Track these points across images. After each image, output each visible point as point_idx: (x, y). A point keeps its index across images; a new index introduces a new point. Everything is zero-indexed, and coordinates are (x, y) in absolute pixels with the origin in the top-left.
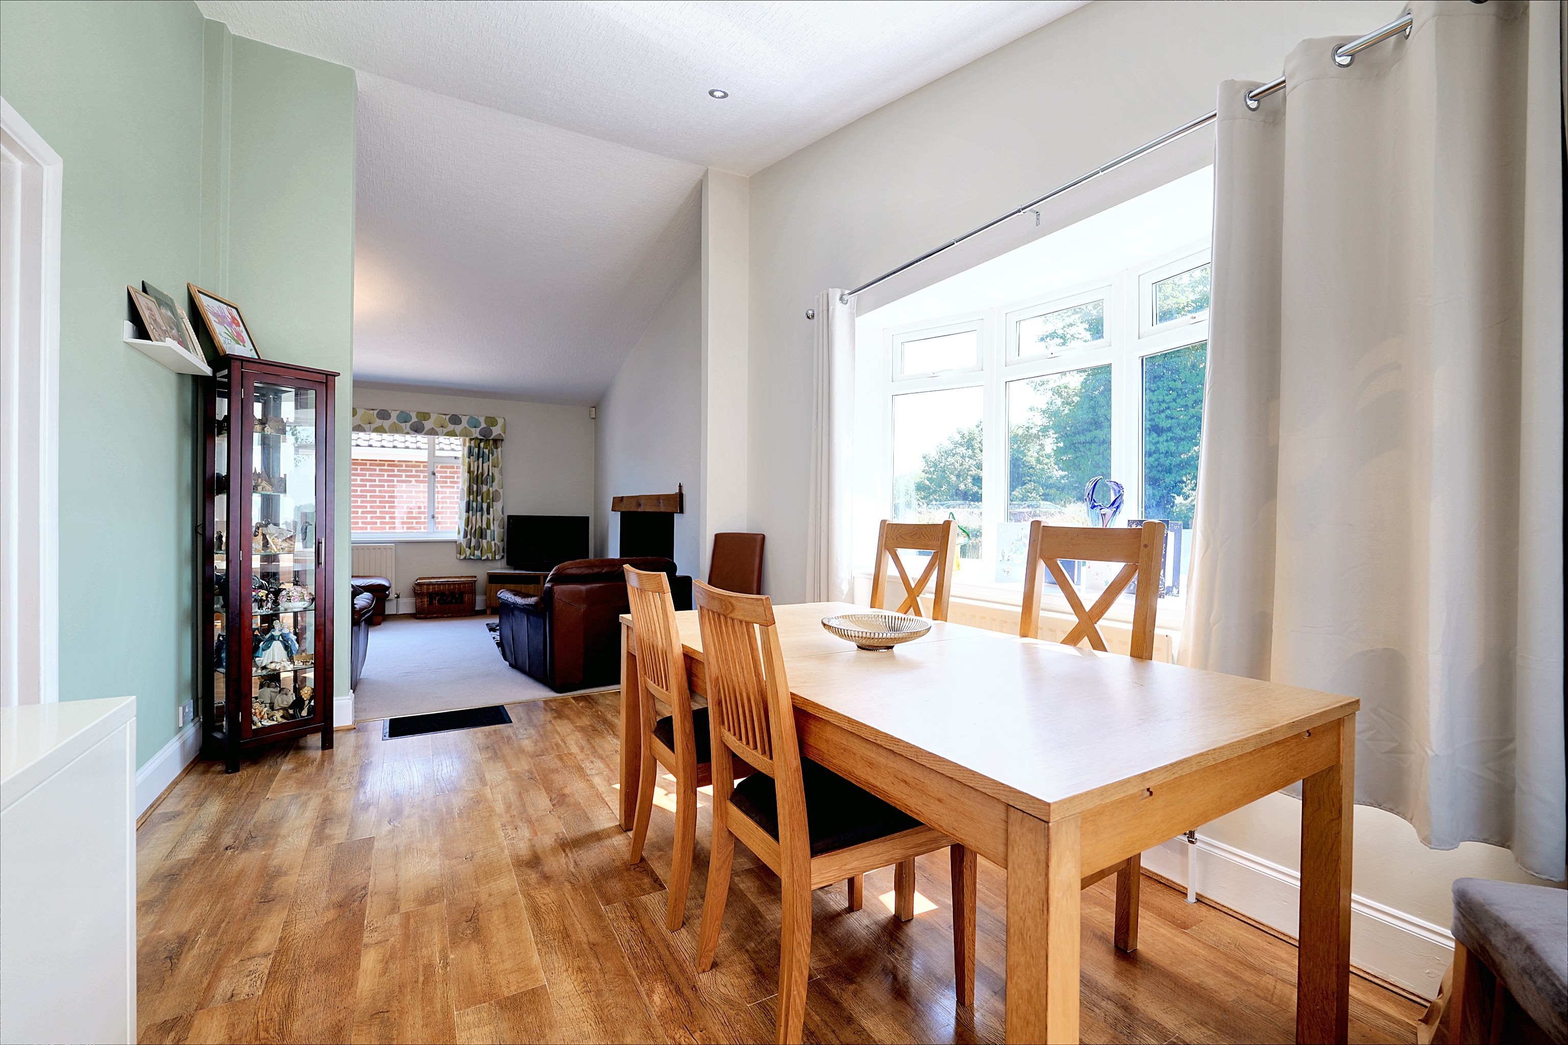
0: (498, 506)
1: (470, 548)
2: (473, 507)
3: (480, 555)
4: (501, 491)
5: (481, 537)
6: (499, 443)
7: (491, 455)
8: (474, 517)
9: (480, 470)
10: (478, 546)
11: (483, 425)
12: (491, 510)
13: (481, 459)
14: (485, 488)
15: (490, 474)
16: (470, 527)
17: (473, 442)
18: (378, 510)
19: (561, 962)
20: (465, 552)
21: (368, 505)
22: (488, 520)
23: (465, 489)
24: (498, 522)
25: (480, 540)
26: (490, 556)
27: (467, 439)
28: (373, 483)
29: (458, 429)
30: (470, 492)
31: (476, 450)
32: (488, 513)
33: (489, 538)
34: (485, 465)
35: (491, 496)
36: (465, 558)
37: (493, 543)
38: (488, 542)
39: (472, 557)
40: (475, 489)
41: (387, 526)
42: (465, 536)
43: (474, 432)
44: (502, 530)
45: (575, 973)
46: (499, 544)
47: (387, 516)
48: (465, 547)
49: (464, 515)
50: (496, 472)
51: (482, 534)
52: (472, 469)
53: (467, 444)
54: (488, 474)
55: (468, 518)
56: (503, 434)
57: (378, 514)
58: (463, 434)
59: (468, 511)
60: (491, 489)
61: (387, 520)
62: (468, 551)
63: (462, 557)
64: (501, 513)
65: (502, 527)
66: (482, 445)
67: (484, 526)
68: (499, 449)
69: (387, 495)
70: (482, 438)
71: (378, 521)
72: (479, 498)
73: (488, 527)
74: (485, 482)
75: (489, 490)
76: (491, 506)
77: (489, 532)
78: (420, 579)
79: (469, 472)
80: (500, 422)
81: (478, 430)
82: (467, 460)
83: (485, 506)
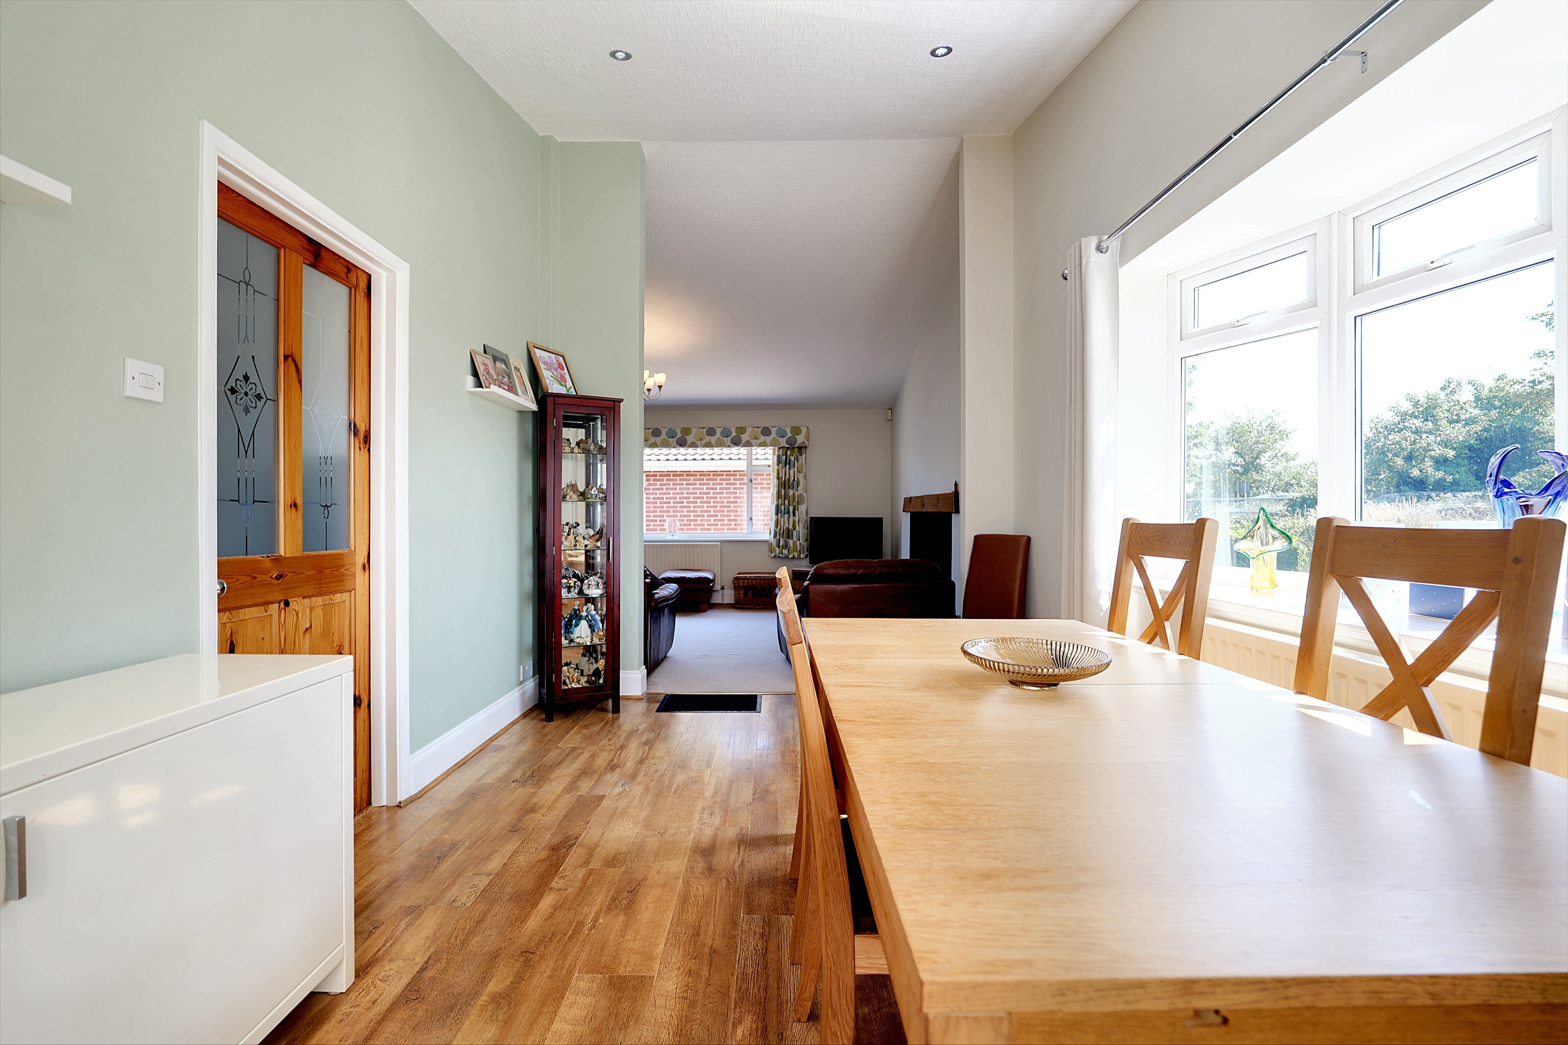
0: (802, 508)
1: (779, 547)
2: (781, 510)
3: (787, 553)
4: (805, 495)
5: (788, 537)
6: (803, 450)
7: (796, 462)
8: (782, 519)
9: (787, 476)
10: (786, 546)
11: (789, 435)
12: (797, 512)
13: (788, 466)
14: (791, 492)
15: (796, 479)
16: (779, 528)
17: (781, 450)
18: (719, 514)
19: (678, 959)
20: (775, 551)
21: (712, 510)
22: (794, 521)
23: (775, 494)
24: (803, 523)
25: (787, 540)
26: (796, 554)
27: (776, 448)
28: (715, 491)
29: (769, 439)
30: (779, 496)
31: (784, 458)
32: (794, 515)
33: (795, 539)
34: (792, 471)
35: (797, 500)
36: (775, 556)
37: (798, 543)
38: (794, 542)
39: (781, 556)
40: (783, 493)
41: (726, 528)
42: (775, 536)
43: (781, 442)
44: (806, 531)
45: (684, 975)
46: (803, 543)
47: (726, 519)
48: (775, 545)
49: (774, 517)
50: (801, 476)
51: (789, 534)
52: (780, 475)
53: (777, 453)
54: (794, 480)
55: (778, 519)
56: (806, 442)
57: (719, 518)
58: (772, 444)
59: (777, 514)
60: (796, 493)
61: (726, 522)
62: (778, 550)
63: (773, 555)
64: (805, 515)
65: (806, 528)
66: (789, 453)
67: (791, 527)
68: (803, 456)
69: (725, 500)
70: (788, 446)
71: (719, 523)
72: (787, 502)
73: (794, 528)
74: (791, 487)
75: (794, 494)
76: (797, 509)
77: (795, 532)
78: (739, 574)
79: (778, 478)
80: (804, 430)
81: (785, 439)
82: (776, 467)
83: (791, 508)
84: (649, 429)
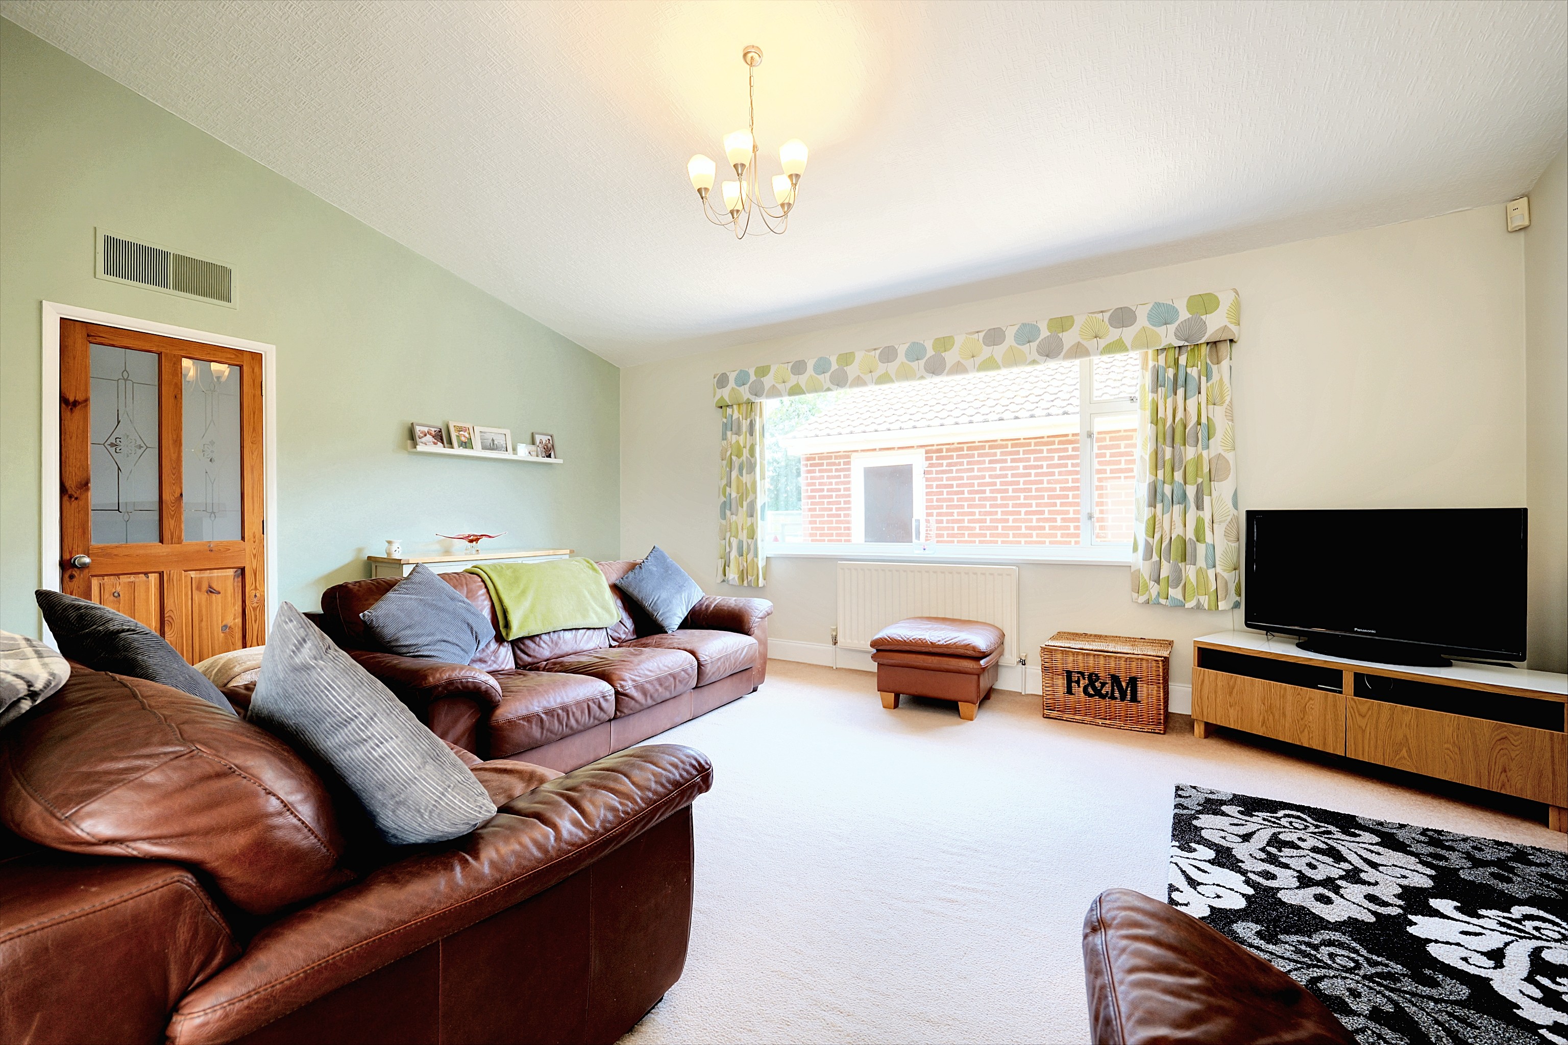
0: (1222, 490)
1: (1158, 581)
2: (1163, 495)
3: (1180, 597)
4: (1230, 456)
5: (1184, 559)
6: (1224, 348)
7: (1203, 379)
8: (1167, 517)
9: (1180, 415)
10: (1177, 579)
11: (1184, 315)
12: (1206, 499)
13: (1181, 391)
14: (1190, 452)
15: (1204, 420)
16: (1157, 536)
17: (1162, 357)
18: (1046, 509)
20: (1147, 588)
21: (1034, 502)
22: (1200, 523)
23: (1147, 458)
24: (1224, 525)
25: (1182, 565)
26: (1205, 600)
27: (1151, 352)
28: (1039, 471)
29: (1128, 334)
30: (1157, 461)
31: (1170, 373)
32: (1199, 506)
33: (1201, 562)
34: (1192, 403)
35: (1206, 470)
36: (1147, 602)
37: (1211, 573)
38: (1199, 572)
39: (1163, 601)
40: (1168, 456)
41: (1059, 533)
42: (1148, 555)
43: (1163, 335)
44: (1236, 545)
46: (1226, 575)
47: (1059, 517)
48: (1147, 577)
49: (1147, 512)
50: (1218, 415)
51: (1185, 553)
52: (1161, 414)
53: (1151, 364)
54: (1199, 423)
55: (1154, 517)
56: (1233, 327)
57: (1046, 515)
58: (1141, 343)
59: (1153, 504)
60: (1205, 453)
61: (1059, 523)
62: (1154, 589)
63: (1142, 599)
64: (1230, 505)
65: (1233, 538)
66: (1183, 360)
67: (1190, 535)
68: (1225, 363)
69: (1058, 486)
70: (1181, 343)
71: (1047, 525)
72: (1178, 476)
73: (1200, 537)
74: (1190, 440)
75: (1200, 456)
76: (1206, 491)
77: (1201, 549)
78: (1060, 635)
79: (1155, 421)
80: (1226, 300)
81: (1172, 328)
82: (1150, 396)
83: (1191, 491)
84: (875, 349)
